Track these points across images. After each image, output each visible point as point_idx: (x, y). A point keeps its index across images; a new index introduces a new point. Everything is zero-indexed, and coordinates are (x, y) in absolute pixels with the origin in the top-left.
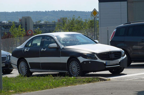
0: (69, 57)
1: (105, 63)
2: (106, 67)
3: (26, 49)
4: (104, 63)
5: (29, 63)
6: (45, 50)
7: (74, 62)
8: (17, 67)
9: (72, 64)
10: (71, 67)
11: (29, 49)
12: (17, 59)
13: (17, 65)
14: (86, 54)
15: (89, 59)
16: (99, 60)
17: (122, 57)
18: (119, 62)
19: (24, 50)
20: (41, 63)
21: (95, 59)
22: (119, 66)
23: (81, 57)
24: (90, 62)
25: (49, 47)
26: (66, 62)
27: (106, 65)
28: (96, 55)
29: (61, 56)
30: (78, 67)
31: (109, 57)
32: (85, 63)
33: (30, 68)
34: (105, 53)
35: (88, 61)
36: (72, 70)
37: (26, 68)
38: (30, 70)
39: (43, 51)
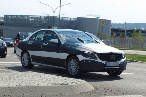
0: (68, 54)
1: (105, 63)
2: (106, 68)
3: (30, 42)
4: (103, 63)
5: (31, 55)
6: (46, 44)
7: (73, 60)
8: (21, 58)
9: (71, 62)
10: (70, 65)
11: (33, 42)
12: (21, 51)
13: (20, 56)
14: (86, 53)
15: (89, 58)
16: (99, 60)
17: (123, 59)
18: (119, 64)
19: (28, 43)
20: (42, 57)
21: (95, 58)
22: (118, 68)
23: (81, 55)
24: (89, 62)
25: (50, 42)
26: (66, 59)
27: (106, 66)
28: (96, 55)
29: (61, 52)
30: (77, 65)
31: (109, 58)
32: (84, 62)
33: (32, 60)
34: (106, 54)
35: (88, 60)
36: (70, 68)
37: (28, 60)
38: (32, 62)
39: (45, 45)
